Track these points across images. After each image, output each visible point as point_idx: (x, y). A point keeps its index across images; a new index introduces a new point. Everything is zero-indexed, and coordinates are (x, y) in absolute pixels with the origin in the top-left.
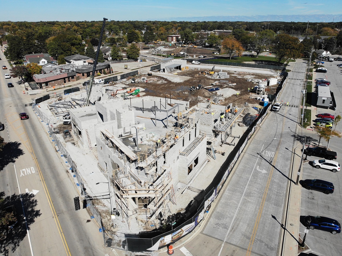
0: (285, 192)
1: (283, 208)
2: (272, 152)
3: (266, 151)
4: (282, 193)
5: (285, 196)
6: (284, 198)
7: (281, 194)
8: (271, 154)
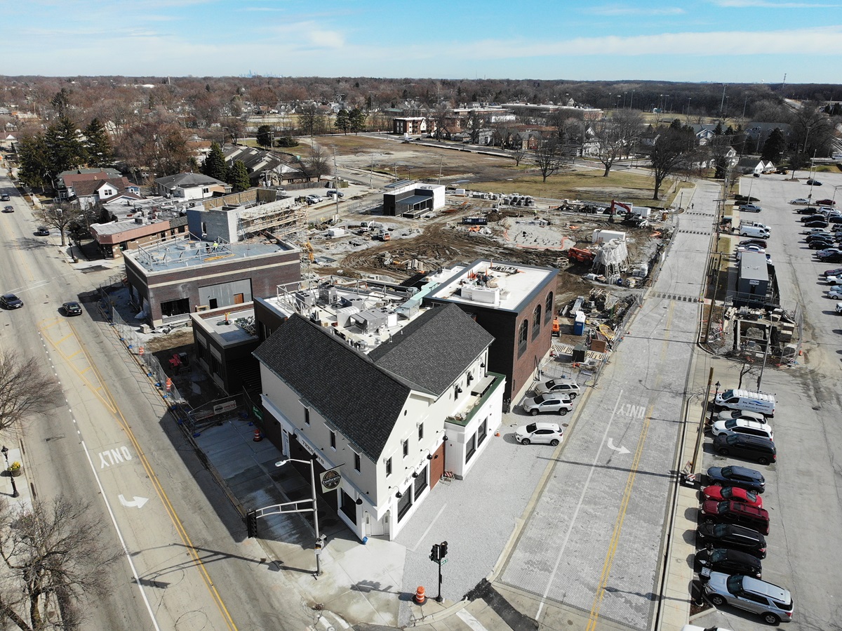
1: (661, 526)
2: (640, 407)
3: (628, 405)
7: (658, 499)
8: (639, 412)
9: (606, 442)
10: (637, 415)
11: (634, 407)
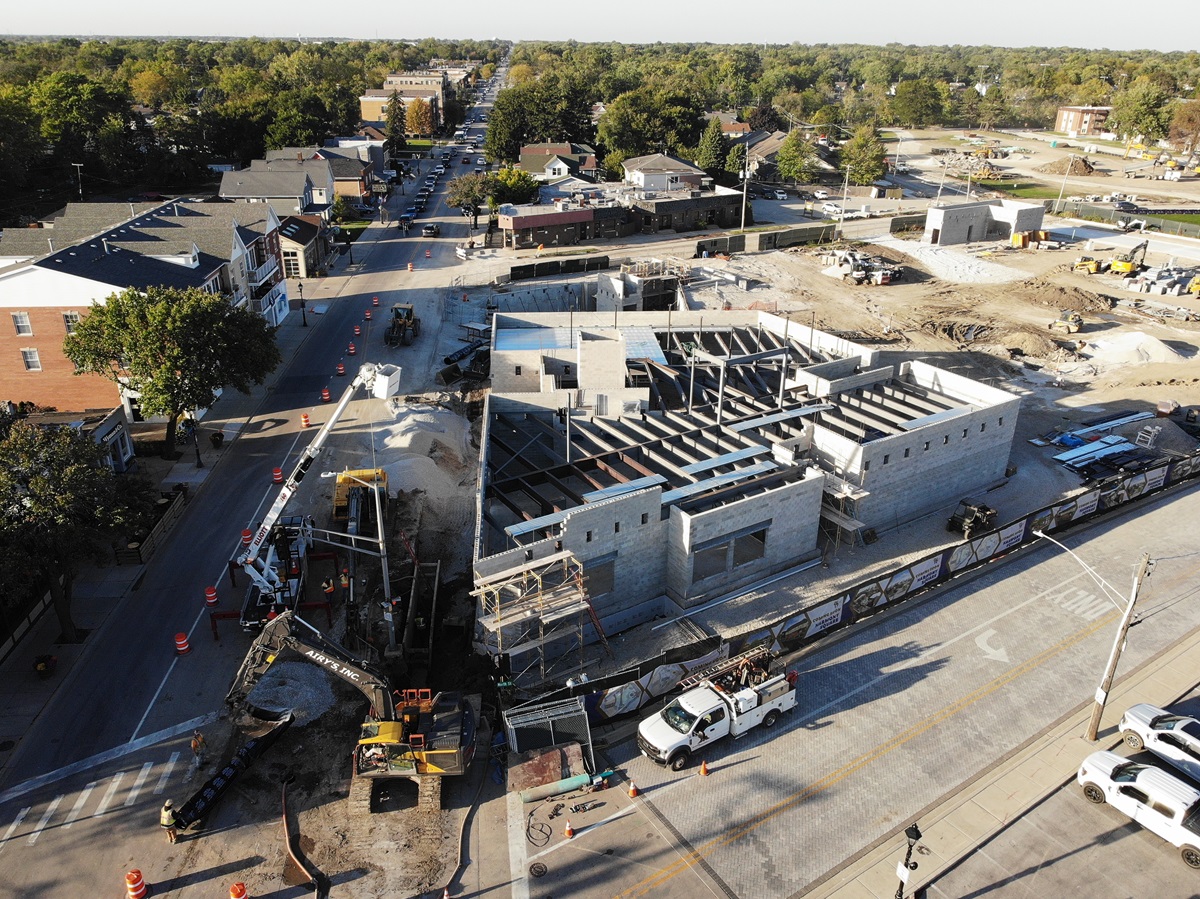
0: (1015, 745)
1: (946, 790)
2: (1102, 602)
3: (1082, 593)
4: (999, 745)
5: (1001, 758)
6: (990, 762)
7: (989, 749)
8: (1094, 607)
9: (979, 633)
10: (1084, 612)
11: (1093, 597)
